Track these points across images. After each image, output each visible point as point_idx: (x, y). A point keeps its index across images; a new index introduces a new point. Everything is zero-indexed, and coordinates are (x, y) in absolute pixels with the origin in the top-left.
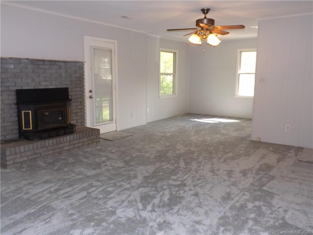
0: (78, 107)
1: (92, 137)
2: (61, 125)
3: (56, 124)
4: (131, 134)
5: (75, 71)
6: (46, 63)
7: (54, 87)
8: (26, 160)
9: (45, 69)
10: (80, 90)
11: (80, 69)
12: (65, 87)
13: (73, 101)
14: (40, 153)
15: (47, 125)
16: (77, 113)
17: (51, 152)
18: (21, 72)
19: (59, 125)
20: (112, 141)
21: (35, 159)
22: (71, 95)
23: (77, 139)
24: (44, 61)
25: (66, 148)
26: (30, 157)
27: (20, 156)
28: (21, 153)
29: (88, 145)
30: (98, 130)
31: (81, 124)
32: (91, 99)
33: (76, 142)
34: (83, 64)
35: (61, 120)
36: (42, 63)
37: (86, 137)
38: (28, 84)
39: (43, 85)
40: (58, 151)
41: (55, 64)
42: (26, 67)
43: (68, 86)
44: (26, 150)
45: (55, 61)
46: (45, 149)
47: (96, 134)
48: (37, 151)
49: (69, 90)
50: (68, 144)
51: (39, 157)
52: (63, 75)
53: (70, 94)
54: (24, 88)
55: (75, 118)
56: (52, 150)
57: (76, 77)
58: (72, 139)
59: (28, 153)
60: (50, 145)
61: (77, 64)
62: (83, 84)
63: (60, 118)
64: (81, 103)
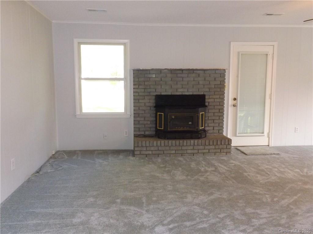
0: (216, 114)
1: (221, 147)
2: (191, 129)
3: (185, 128)
4: (278, 153)
5: (215, 78)
6: (184, 72)
7: (191, 94)
8: (150, 154)
9: (183, 78)
10: (220, 98)
11: (221, 77)
12: (202, 93)
13: (209, 107)
14: (163, 151)
15: (177, 128)
16: (214, 120)
17: (174, 152)
18: (161, 80)
19: (188, 129)
20: (247, 155)
21: (158, 154)
22: (209, 102)
23: (202, 145)
24: (182, 70)
25: (189, 151)
26: (154, 152)
27: (145, 150)
28: (146, 147)
29: (215, 153)
30: (230, 141)
31: (218, 132)
32: (235, 107)
33: (201, 147)
34: (225, 71)
35: (191, 124)
36: (181, 72)
37: (213, 145)
38: (166, 90)
39: (180, 91)
40: (180, 152)
41: (193, 72)
42: (165, 75)
43: (205, 93)
44: (151, 145)
45: (193, 70)
46: (168, 148)
47: (226, 144)
48: (160, 148)
49: (207, 97)
50: (192, 147)
51: (161, 154)
52: (201, 82)
53: (206, 100)
54: (163, 94)
55: (212, 125)
56: (175, 150)
57: (215, 85)
58: (196, 144)
59: (152, 148)
60: (173, 145)
61: (217, 72)
62: (224, 91)
63: (190, 123)
64: (219, 111)
